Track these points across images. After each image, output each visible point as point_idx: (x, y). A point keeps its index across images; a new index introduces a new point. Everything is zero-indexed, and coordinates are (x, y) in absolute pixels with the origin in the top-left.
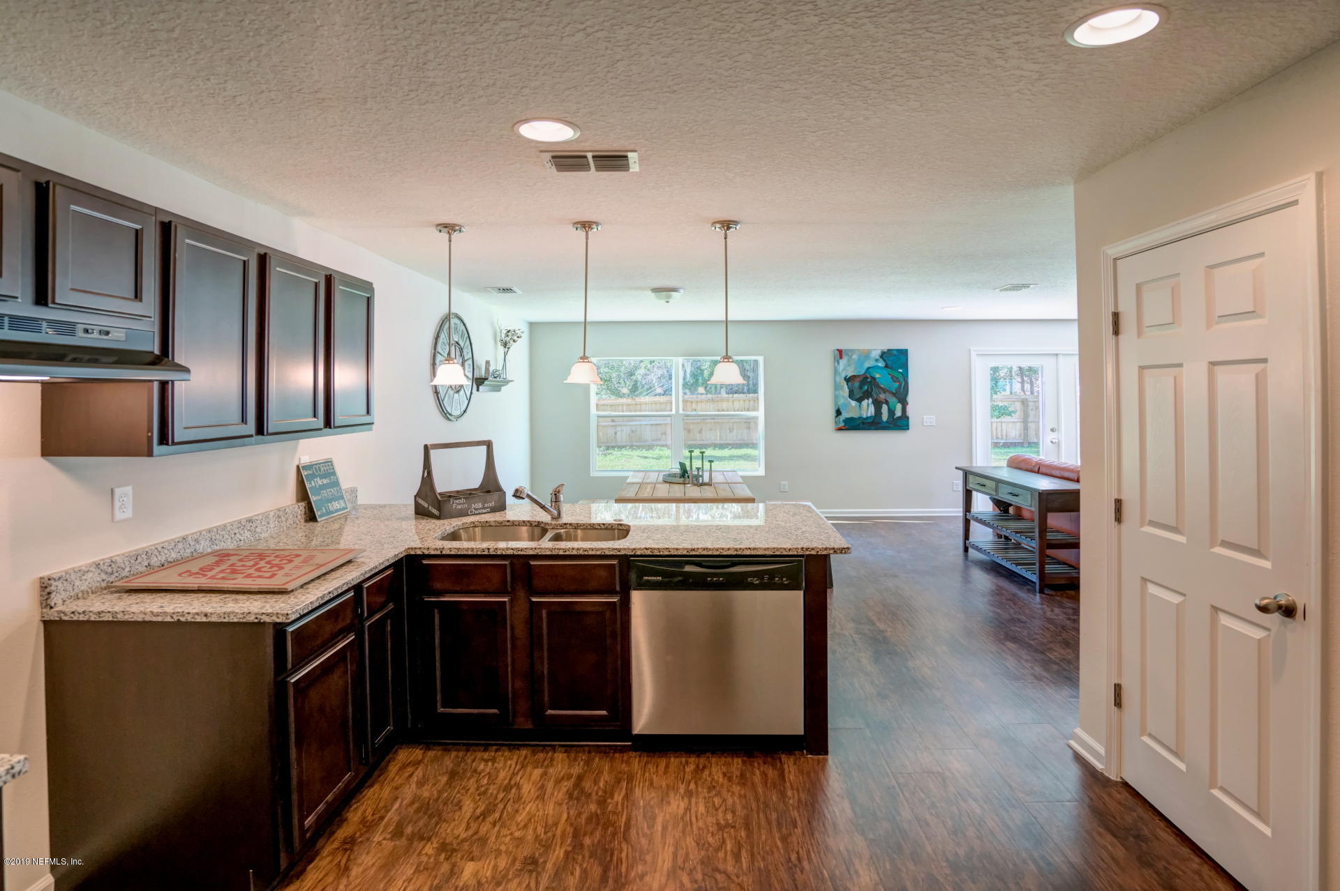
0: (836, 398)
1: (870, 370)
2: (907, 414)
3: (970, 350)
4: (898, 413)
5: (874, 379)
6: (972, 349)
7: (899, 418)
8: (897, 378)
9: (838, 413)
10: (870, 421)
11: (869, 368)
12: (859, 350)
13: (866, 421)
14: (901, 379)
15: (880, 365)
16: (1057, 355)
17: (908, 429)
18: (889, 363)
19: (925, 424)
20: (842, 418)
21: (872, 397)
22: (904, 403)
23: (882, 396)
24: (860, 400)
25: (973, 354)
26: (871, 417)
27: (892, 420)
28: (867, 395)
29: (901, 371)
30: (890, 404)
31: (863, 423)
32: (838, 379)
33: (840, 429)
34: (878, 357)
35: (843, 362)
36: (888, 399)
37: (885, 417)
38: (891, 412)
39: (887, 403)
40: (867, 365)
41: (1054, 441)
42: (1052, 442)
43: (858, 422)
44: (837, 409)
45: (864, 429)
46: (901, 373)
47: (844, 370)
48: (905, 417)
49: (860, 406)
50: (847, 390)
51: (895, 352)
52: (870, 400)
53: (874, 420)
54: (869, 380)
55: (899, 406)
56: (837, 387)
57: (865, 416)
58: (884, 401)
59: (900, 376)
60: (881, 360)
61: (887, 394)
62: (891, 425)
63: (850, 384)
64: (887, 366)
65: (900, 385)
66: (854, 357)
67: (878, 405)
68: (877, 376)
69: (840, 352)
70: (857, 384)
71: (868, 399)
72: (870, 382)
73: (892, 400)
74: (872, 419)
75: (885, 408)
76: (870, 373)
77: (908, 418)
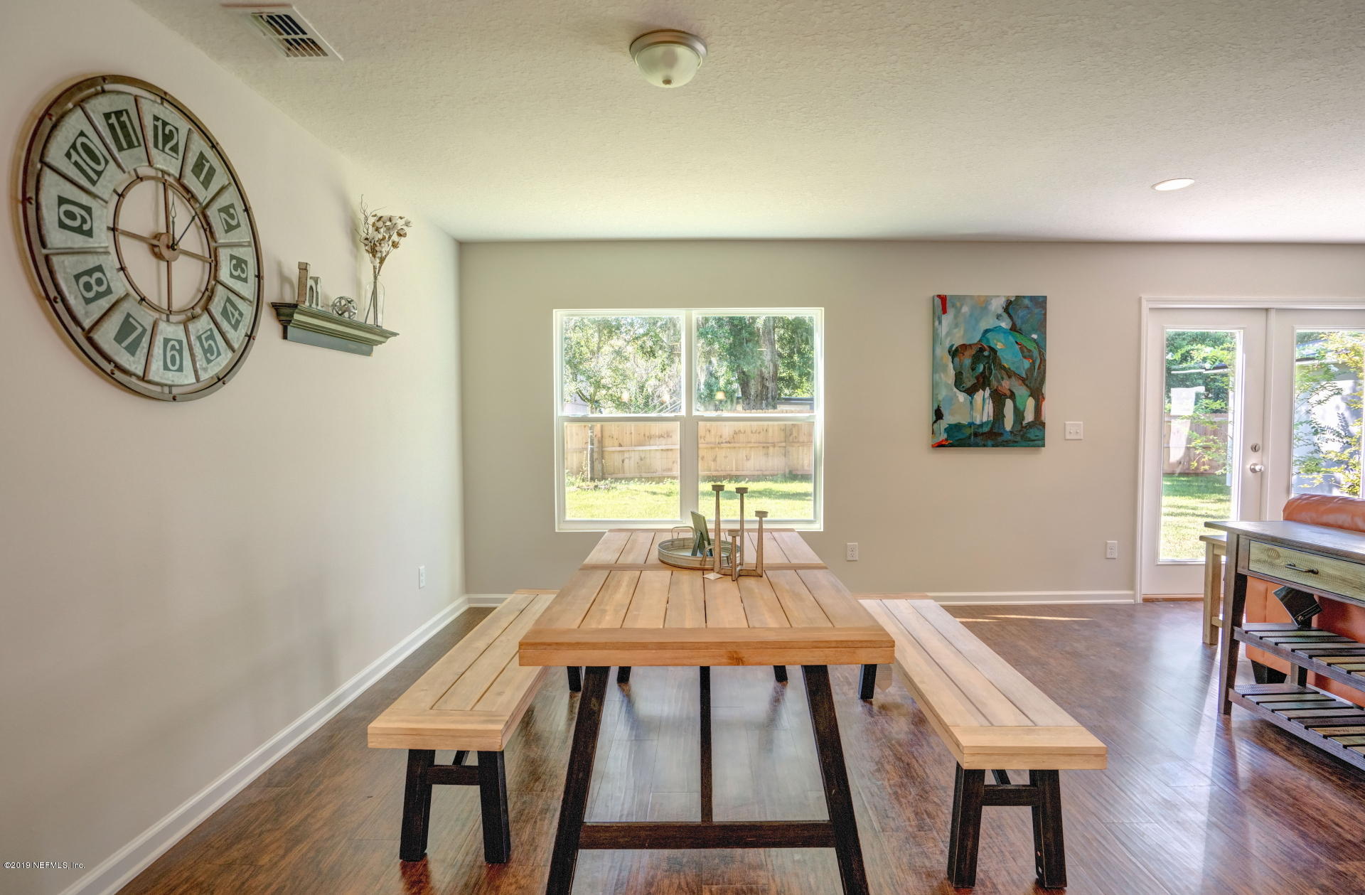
0: (934, 386)
1: (989, 335)
2: (1043, 418)
3: (1140, 299)
4: (1029, 417)
5: (993, 350)
6: (1144, 297)
7: (1030, 425)
8: (1030, 351)
9: (938, 415)
10: (986, 429)
11: (987, 331)
12: (971, 297)
13: (980, 431)
14: (1036, 353)
15: (1003, 325)
16: (1267, 310)
17: (1044, 446)
18: (1019, 323)
19: (1068, 437)
20: (943, 424)
21: (989, 385)
22: (1038, 395)
23: (1006, 384)
24: (971, 392)
25: (1145, 306)
26: (987, 423)
27: (1019, 428)
28: (982, 382)
29: (1035, 336)
30: (1018, 399)
31: (976, 435)
32: (938, 351)
33: (940, 445)
34: (1000, 311)
35: (947, 320)
36: (1014, 391)
37: (1009, 423)
38: (1019, 414)
39: (1012, 396)
40: (984, 325)
41: (1257, 468)
42: (1253, 471)
43: (968, 431)
44: (935, 407)
45: (977, 445)
46: (1035, 340)
47: (948, 334)
48: (1039, 423)
49: (971, 402)
50: (952, 373)
51: (1027, 302)
52: (988, 392)
53: (991, 429)
54: (986, 353)
55: (1031, 403)
56: (936, 367)
57: (978, 422)
58: (1008, 393)
59: (1031, 346)
60: (1005, 315)
61: (1013, 378)
62: (1018, 439)
63: (957, 360)
64: (1014, 328)
65: (1033, 364)
66: (965, 309)
67: (998, 399)
68: (999, 346)
69: (943, 299)
70: (967, 362)
71: (984, 390)
72: (989, 356)
73: (1021, 391)
74: (990, 426)
75: (1009, 405)
76: (988, 340)
77: (1043, 424)
